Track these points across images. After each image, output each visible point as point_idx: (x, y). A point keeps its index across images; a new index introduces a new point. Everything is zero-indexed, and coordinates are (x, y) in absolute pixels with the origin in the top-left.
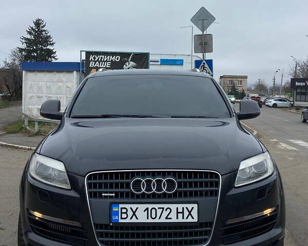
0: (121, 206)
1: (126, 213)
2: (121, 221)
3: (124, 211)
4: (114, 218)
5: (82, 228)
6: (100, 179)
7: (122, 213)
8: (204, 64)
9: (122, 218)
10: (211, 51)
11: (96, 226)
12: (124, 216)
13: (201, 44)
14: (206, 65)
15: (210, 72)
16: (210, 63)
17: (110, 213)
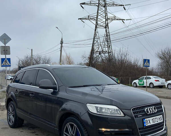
0: (146, 119)
1: (147, 122)
2: (147, 125)
3: (147, 121)
4: (145, 124)
5: (132, 131)
6: (137, 110)
7: (146, 122)
8: (6, 60)
9: (147, 124)
10: (9, 54)
11: (139, 129)
12: (147, 123)
13: (4, 50)
14: (7, 61)
15: (9, 64)
16: (9, 60)
17: (143, 123)
